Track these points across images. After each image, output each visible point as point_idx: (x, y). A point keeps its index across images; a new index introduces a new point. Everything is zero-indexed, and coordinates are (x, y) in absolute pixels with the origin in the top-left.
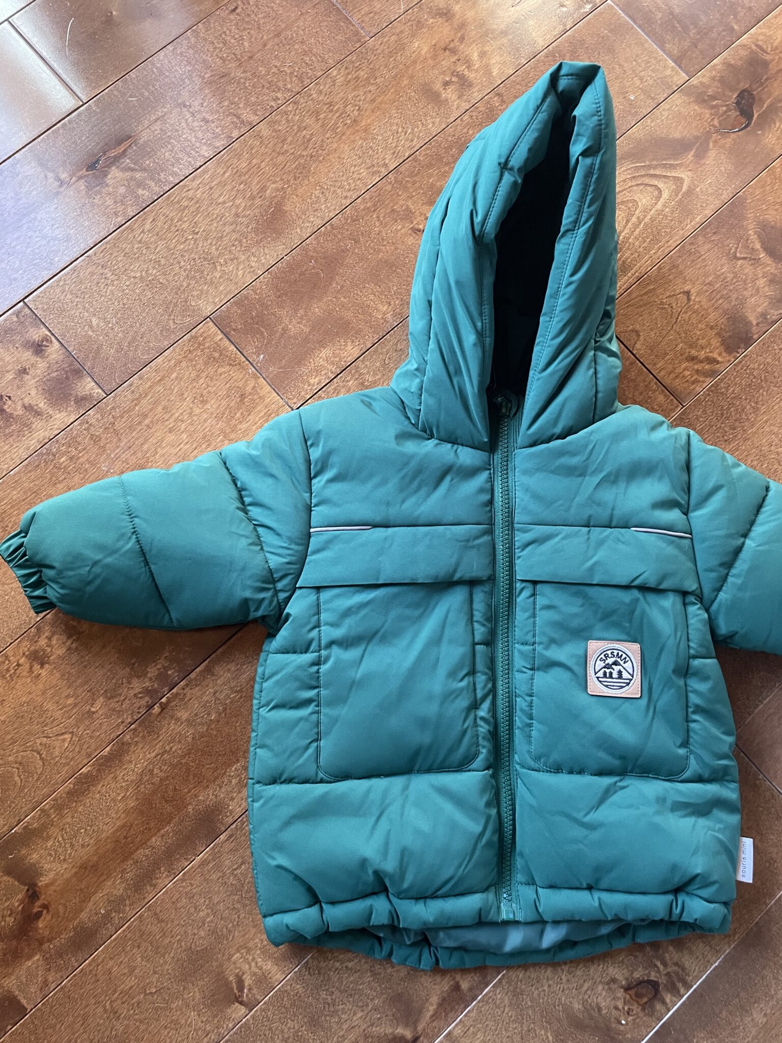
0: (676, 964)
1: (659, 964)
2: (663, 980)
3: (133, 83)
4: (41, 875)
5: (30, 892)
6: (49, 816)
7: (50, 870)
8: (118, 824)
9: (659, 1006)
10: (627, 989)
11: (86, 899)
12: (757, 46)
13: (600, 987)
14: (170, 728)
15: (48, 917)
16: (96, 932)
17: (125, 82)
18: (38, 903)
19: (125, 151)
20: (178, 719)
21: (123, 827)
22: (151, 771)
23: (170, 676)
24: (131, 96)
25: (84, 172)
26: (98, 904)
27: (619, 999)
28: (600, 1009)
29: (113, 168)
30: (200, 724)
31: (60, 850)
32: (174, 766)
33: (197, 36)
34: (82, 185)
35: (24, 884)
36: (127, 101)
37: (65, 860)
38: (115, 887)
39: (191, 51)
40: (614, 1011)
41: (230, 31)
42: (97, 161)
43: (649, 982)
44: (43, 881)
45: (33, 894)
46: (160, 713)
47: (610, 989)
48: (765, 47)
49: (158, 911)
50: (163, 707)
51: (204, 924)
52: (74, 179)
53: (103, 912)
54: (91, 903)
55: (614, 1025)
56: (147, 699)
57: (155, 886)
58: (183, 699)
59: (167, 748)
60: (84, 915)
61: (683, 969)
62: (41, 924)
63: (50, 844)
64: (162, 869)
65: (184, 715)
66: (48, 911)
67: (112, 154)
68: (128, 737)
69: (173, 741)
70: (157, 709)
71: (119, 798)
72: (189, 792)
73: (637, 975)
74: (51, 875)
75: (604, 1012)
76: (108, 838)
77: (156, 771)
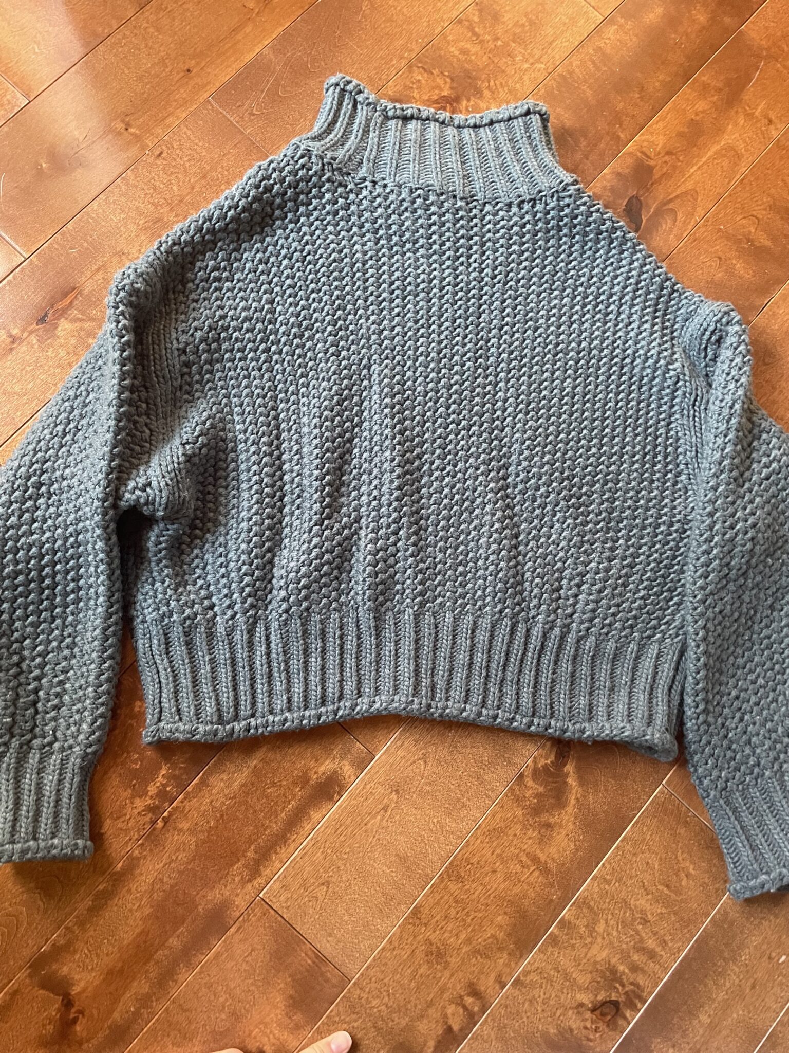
0: (632, 984)
1: (618, 985)
2: (622, 999)
3: (71, 235)
4: (73, 985)
5: (65, 1001)
6: (74, 932)
7: (81, 980)
8: (138, 930)
9: (621, 1022)
10: (593, 1010)
11: (115, 1000)
12: (642, 152)
13: (570, 1012)
14: (173, 839)
15: (84, 1021)
16: (129, 1028)
17: (64, 235)
18: (73, 1010)
19: (71, 302)
20: (180, 830)
21: (141, 933)
22: (161, 880)
23: (169, 792)
24: (71, 248)
25: (34, 326)
26: (127, 1003)
27: (587, 1020)
28: (571, 1030)
29: (62, 320)
30: (200, 832)
31: (88, 961)
32: (181, 873)
33: (127, 184)
34: (34, 339)
35: (58, 995)
36: (67, 253)
37: (92, 969)
38: (140, 986)
39: (123, 199)
40: (584, 1032)
41: (158, 175)
42: (46, 315)
43: (611, 1002)
44: (75, 990)
45: (68, 1003)
46: (164, 827)
47: (578, 1013)
48: (648, 153)
49: (182, 1002)
50: (166, 820)
51: (224, 1007)
52: (25, 335)
53: (132, 1009)
54: (121, 1004)
55: (584, 1042)
56: (150, 815)
57: (176, 981)
58: (183, 811)
59: (174, 858)
60: (116, 1015)
61: (638, 986)
62: (78, 1028)
63: (77, 957)
64: (181, 965)
65: (185, 825)
66: (83, 1016)
67: (60, 306)
68: (137, 852)
69: (178, 850)
70: (160, 823)
71: (136, 907)
72: (198, 894)
73: (600, 998)
74: (82, 984)
75: (576, 1032)
76: (129, 944)
77: (165, 880)
